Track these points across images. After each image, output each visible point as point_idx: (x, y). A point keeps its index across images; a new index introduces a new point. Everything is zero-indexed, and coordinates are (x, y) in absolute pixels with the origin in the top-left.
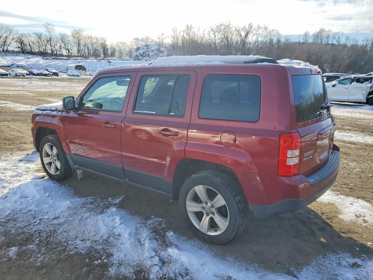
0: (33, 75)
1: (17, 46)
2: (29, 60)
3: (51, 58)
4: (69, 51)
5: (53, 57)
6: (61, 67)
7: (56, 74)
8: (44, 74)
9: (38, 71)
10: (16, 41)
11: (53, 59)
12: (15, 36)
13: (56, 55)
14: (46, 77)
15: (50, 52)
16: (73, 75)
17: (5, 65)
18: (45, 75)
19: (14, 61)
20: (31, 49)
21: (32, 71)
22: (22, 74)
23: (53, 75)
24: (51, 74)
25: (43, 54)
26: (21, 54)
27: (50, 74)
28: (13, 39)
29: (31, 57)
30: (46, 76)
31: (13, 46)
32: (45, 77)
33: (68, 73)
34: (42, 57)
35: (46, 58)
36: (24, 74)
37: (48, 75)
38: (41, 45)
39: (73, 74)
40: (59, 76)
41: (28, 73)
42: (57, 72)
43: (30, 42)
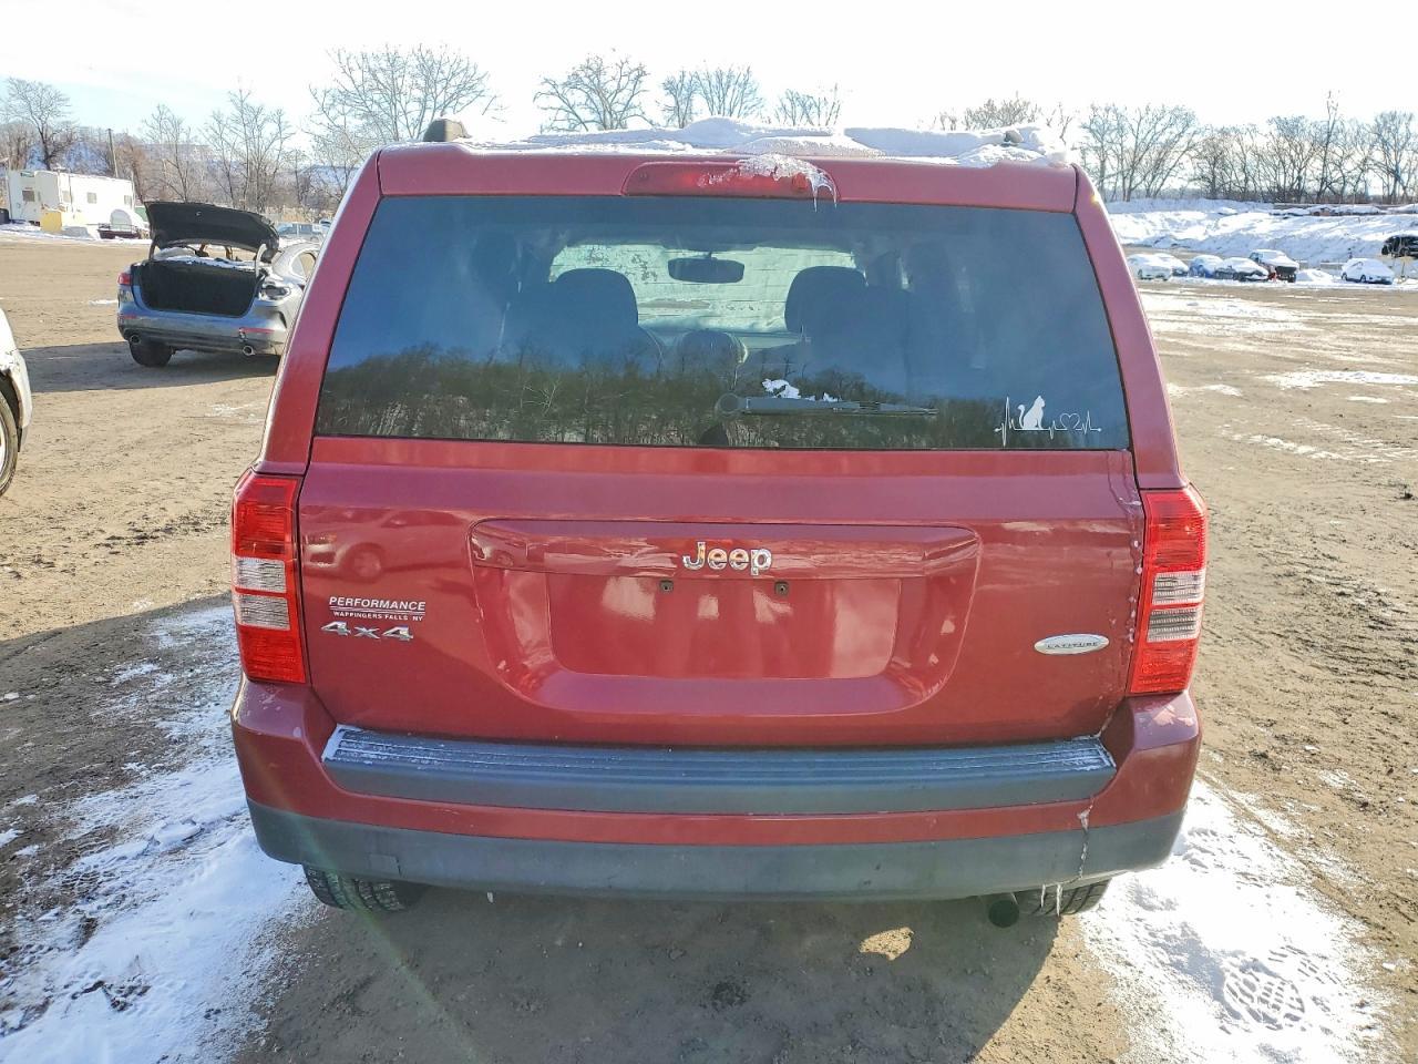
0: (1202, 276)
1: (1198, 172)
2: (1223, 220)
3: (1306, 211)
4: (1397, 178)
5: (1318, 207)
6: (1329, 245)
7: (1286, 273)
8: (1238, 271)
9: (1221, 260)
10: (1199, 156)
11: (1317, 214)
12: (1196, 139)
13: (1338, 198)
14: (1243, 284)
15: (1312, 186)
16: (1363, 280)
17: (1136, 242)
18: (1242, 277)
19: (1169, 228)
20: (1246, 180)
21: (1202, 261)
22: (1157, 273)
23: (1271, 276)
24: (1266, 272)
25: (1285, 198)
26: (1203, 200)
27: (1260, 274)
28: (1189, 149)
29: (1233, 211)
30: (1243, 280)
31: (1184, 174)
32: (1237, 284)
33: (1344, 269)
34: (1276, 208)
35: (1286, 211)
36: (1167, 270)
37: (1251, 275)
38: (1288, 161)
39: (1364, 272)
40: (1297, 282)
41: (1186, 268)
42: (1295, 264)
43: (1249, 156)
